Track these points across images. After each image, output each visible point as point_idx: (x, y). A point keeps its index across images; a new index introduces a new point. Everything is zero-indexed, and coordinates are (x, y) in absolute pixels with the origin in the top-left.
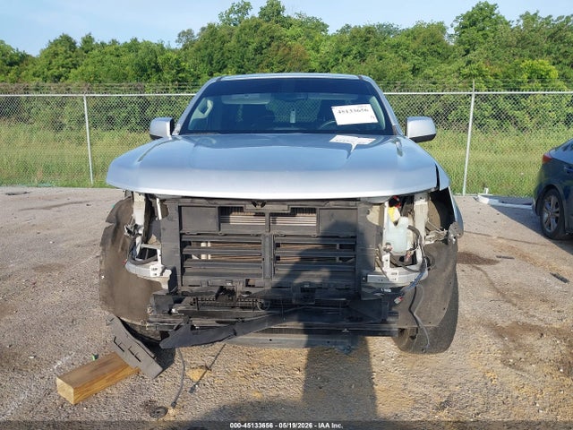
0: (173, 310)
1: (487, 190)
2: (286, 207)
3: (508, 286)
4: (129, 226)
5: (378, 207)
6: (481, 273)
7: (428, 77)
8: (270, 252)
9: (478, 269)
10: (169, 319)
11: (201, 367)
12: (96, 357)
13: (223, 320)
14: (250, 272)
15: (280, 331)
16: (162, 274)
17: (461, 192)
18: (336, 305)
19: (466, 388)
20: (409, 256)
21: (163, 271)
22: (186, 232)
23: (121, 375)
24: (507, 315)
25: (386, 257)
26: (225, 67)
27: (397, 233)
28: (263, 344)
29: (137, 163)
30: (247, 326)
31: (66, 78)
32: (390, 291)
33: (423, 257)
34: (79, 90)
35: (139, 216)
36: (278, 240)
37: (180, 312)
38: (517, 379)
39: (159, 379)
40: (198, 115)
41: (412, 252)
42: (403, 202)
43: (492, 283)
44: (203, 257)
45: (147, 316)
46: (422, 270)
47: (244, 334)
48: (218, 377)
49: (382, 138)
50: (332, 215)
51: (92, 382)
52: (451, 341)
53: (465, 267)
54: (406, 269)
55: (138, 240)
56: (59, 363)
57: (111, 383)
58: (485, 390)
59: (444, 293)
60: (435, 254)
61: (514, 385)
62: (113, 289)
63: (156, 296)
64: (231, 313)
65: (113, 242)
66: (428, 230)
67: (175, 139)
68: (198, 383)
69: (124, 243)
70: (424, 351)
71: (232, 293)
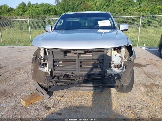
0: (52, 81)
1: (145, 45)
2: (83, 51)
3: (150, 73)
4: (39, 57)
5: (110, 51)
6: (142, 69)
7: (128, 12)
8: (79, 64)
9: (141, 68)
10: (51, 83)
11: (61, 96)
12: (32, 93)
13: (66, 83)
14: (73, 70)
15: (82, 86)
16: (48, 70)
17: (137, 46)
18: (98, 79)
19: (136, 102)
20: (119, 65)
21: (49, 70)
22: (55, 59)
23: (38, 98)
24: (149, 81)
25: (112, 65)
26: (69, 10)
27: (116, 58)
28: (77, 90)
29: (40, 39)
30: (72, 85)
31: (24, 15)
32: (113, 75)
33: (124, 65)
34: (27, 18)
35: (42, 54)
36: (81, 61)
37: (54, 81)
38: (151, 100)
39: (49, 99)
40: (59, 24)
41: (120, 64)
42: (118, 49)
43: (145, 72)
44: (60, 66)
45: (45, 82)
46: (123, 69)
47: (72, 87)
48: (65, 99)
49: (113, 30)
50: (97, 53)
51: (30, 100)
52: (132, 89)
53: (137, 67)
54: (119, 69)
55: (42, 61)
56: (22, 95)
57: (35, 101)
58: (141, 103)
59: (130, 75)
60: (127, 64)
61: (150, 101)
62: (36, 74)
63: (47, 77)
64: (68, 81)
65: (35, 61)
66: (125, 57)
67: (52, 31)
68: (60, 101)
69: (38, 62)
70: (124, 92)
71: (68, 76)
